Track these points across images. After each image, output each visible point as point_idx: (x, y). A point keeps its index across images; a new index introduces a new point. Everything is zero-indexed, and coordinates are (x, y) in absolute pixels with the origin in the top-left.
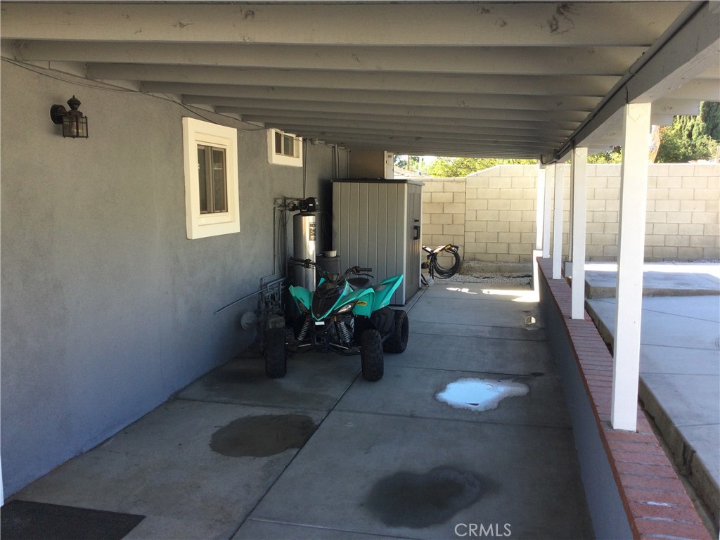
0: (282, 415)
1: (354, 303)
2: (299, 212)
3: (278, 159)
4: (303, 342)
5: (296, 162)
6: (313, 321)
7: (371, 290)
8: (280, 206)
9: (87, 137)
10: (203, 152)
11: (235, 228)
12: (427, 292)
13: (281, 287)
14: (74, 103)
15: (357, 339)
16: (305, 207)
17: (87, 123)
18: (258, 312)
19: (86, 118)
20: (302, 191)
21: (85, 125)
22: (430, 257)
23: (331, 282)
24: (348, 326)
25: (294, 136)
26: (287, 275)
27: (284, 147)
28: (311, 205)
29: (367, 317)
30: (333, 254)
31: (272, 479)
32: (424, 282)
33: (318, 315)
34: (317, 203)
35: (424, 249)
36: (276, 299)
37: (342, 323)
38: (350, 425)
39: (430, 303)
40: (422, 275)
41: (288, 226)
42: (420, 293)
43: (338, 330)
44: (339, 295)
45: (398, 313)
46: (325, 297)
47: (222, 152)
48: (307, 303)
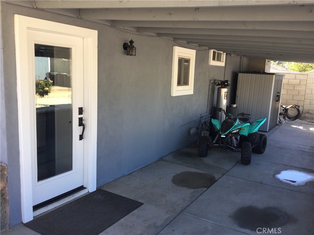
0: (202, 173)
1: (240, 129)
2: (220, 86)
3: (213, 63)
4: (216, 143)
5: (222, 64)
6: (220, 135)
7: (249, 124)
8: (213, 83)
9: (135, 55)
10: (181, 61)
11: (191, 92)
12: (281, 126)
13: (209, 118)
14: (132, 42)
15: (240, 145)
16: (223, 84)
17: (135, 50)
18: (198, 129)
19: (135, 48)
20: (223, 77)
21: (135, 51)
22: (285, 110)
23: (230, 119)
24: (236, 139)
25: (222, 52)
26: (213, 114)
27: (217, 57)
28: (226, 84)
29: (246, 136)
30: (235, 106)
31: (194, 199)
32: (280, 122)
33: (223, 133)
34: (229, 83)
35: (281, 106)
36: (207, 124)
37: (233, 137)
38: (232, 182)
39: (281, 132)
40: (279, 118)
41: (215, 92)
42: (277, 127)
43: (232, 141)
44: (233, 125)
45: (262, 136)
46: (227, 125)
47: (188, 60)
48: (218, 127)
